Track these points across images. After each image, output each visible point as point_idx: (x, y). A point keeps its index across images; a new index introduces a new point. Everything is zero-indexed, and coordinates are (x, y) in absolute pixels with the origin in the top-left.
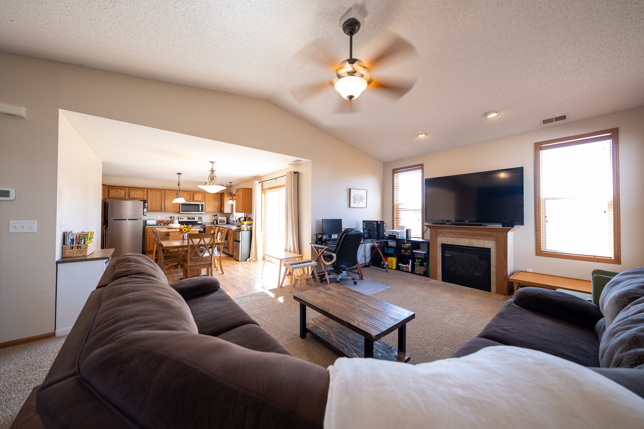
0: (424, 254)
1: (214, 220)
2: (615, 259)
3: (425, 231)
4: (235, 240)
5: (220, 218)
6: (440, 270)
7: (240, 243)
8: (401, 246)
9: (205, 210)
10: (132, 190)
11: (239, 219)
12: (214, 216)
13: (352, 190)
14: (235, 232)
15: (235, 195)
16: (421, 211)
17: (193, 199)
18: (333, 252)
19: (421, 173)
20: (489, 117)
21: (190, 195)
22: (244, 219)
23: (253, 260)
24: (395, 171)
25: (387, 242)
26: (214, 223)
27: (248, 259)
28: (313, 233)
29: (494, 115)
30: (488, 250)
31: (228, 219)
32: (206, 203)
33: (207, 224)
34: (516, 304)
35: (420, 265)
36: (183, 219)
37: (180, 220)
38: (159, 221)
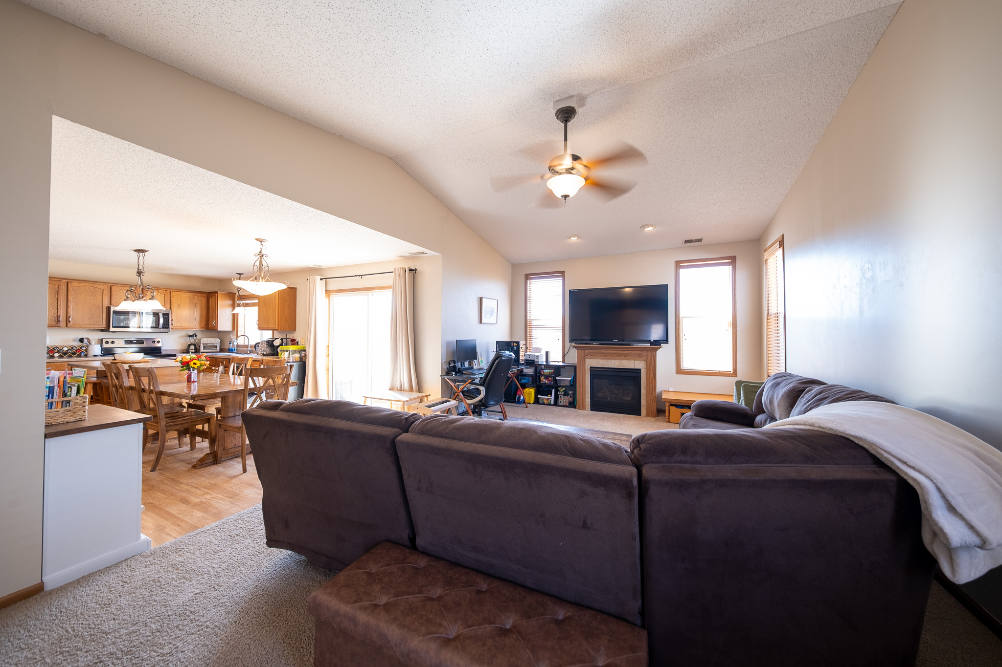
0: (569, 381)
1: (190, 345)
2: (733, 373)
3: (566, 353)
5: (204, 340)
6: (588, 398)
8: (540, 373)
9: (171, 324)
11: (270, 342)
12: (191, 336)
13: (483, 299)
16: (561, 328)
18: (481, 385)
19: (562, 282)
20: (646, 230)
22: (281, 341)
24: (528, 277)
25: (522, 371)
26: (191, 351)
28: (444, 361)
29: (651, 228)
30: (638, 371)
31: (224, 342)
32: (173, 312)
34: (696, 416)
35: (564, 395)
36: (113, 342)
37: (105, 346)
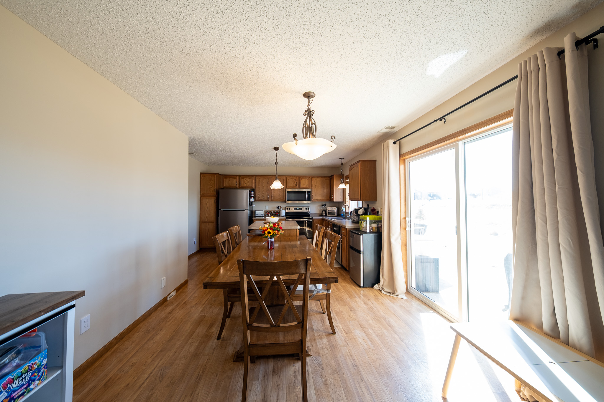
4: (352, 248)
5: (329, 208)
7: (362, 255)
9: (312, 198)
10: (242, 178)
11: (356, 211)
12: (323, 205)
14: (350, 233)
15: (347, 177)
17: (299, 185)
21: (296, 180)
22: (364, 210)
23: (386, 290)
26: (323, 215)
27: (376, 285)
31: (339, 210)
32: (313, 190)
33: (315, 216)
36: (289, 209)
38: (267, 211)
